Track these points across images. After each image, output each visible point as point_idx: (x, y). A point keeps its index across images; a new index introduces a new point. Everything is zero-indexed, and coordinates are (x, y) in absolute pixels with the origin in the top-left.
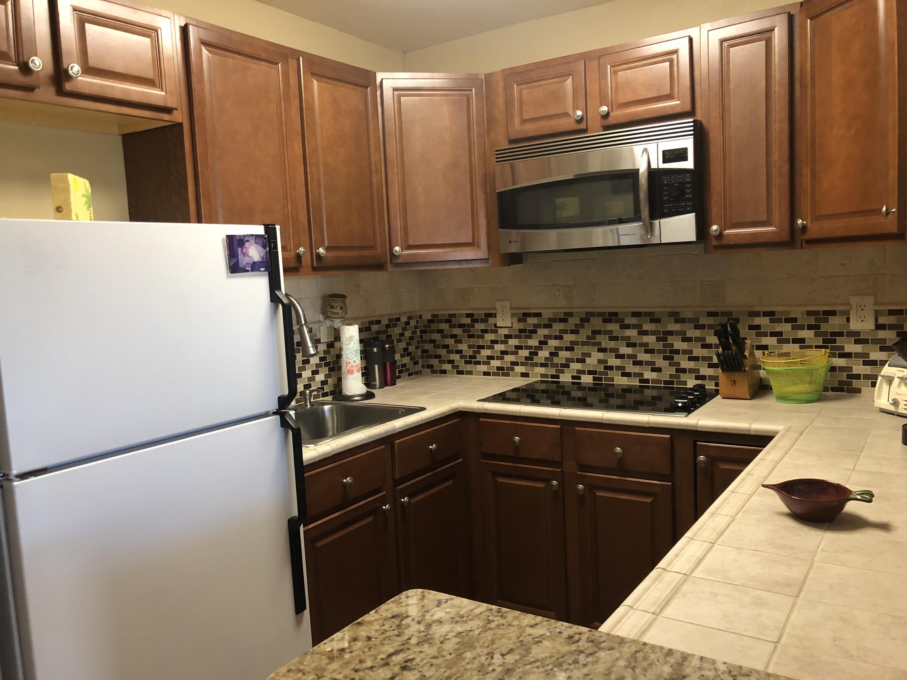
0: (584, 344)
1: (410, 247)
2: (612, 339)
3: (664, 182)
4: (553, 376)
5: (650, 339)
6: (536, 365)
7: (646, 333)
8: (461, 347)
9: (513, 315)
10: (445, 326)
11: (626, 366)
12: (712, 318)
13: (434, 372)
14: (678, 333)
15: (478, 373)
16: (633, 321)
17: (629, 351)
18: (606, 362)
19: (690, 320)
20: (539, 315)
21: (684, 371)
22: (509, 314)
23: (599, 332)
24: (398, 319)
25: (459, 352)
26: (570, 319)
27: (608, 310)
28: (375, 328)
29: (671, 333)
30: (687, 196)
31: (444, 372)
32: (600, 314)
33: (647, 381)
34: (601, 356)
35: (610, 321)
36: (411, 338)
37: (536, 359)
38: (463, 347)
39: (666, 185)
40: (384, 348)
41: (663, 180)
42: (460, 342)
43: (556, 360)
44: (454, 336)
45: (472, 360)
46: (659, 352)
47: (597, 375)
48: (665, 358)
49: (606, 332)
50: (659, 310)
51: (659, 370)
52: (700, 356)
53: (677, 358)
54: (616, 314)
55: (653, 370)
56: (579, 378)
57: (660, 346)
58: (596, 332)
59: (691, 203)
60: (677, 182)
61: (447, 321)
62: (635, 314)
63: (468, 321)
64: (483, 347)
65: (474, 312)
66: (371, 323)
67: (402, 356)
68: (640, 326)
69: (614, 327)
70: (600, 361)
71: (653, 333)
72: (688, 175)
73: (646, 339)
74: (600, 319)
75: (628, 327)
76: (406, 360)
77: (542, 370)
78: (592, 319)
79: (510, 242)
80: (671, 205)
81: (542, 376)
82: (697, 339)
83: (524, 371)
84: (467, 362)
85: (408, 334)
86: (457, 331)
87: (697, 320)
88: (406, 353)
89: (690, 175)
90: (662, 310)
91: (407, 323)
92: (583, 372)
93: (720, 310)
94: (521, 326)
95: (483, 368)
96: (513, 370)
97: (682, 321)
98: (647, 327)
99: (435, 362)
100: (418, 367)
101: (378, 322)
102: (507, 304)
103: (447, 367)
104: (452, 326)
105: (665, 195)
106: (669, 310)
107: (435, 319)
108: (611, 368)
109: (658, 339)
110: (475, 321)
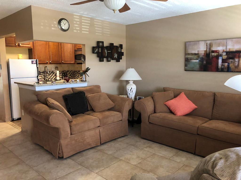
1: (65, 61)
10: (76, 72)
24: (69, 71)
25: (77, 76)
28: (64, 72)
31: (75, 79)
36: (71, 74)
38: (77, 75)
40: (65, 74)
45: (78, 77)
63: (78, 72)
66: (64, 71)
67: (69, 76)
76: (70, 77)
85: (71, 73)
86: (77, 73)
88: (70, 75)
91: (71, 72)
95: (79, 78)
99: (75, 77)
100: (72, 78)
101: (65, 71)
103: (76, 78)
107: (75, 71)
110: (79, 72)
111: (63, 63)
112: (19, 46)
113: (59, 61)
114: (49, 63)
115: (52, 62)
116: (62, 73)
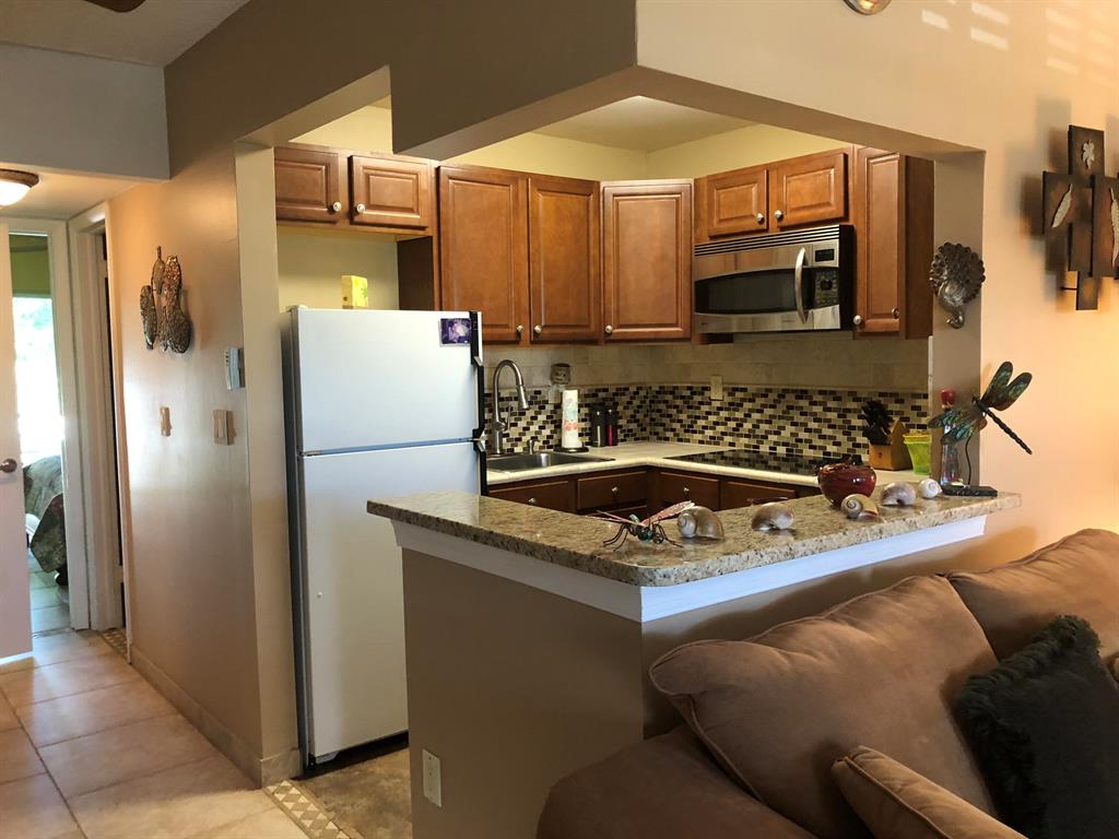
0: (780, 418)
1: (619, 326)
2: (802, 414)
4: (755, 447)
5: (833, 416)
6: (741, 436)
7: (829, 410)
8: (683, 417)
9: (724, 389)
10: (669, 397)
11: (813, 439)
13: (659, 439)
14: (854, 411)
15: (694, 441)
16: (820, 398)
17: (815, 425)
18: (797, 434)
20: (744, 390)
22: (721, 389)
23: (792, 408)
24: (627, 389)
25: (680, 421)
26: (770, 395)
27: (799, 388)
28: (602, 395)
29: (849, 410)
30: (834, 290)
31: (667, 439)
32: (793, 391)
33: (829, 454)
34: (793, 429)
35: (799, 398)
36: (640, 407)
37: (741, 431)
40: (606, 412)
42: (681, 412)
43: (757, 432)
44: (676, 407)
45: (690, 429)
47: (789, 447)
48: (844, 434)
49: (798, 408)
50: (840, 389)
51: (839, 444)
53: (854, 434)
54: (806, 391)
55: (835, 444)
56: (775, 449)
57: (840, 422)
58: (790, 408)
59: (836, 297)
61: (672, 393)
62: (821, 392)
63: (688, 393)
64: (699, 418)
65: (694, 385)
66: (599, 390)
67: (629, 422)
68: (825, 403)
69: (804, 403)
70: (792, 434)
71: (835, 410)
72: (834, 272)
73: (829, 415)
74: (793, 396)
75: (815, 403)
76: (633, 426)
77: (746, 441)
79: (703, 324)
81: (746, 446)
83: (731, 441)
84: (686, 431)
86: (679, 402)
88: (633, 419)
89: (836, 272)
90: (843, 389)
92: (778, 444)
94: (730, 399)
95: (698, 437)
96: (722, 439)
98: (831, 404)
99: (660, 429)
100: (644, 434)
101: (606, 390)
102: (719, 379)
103: (670, 434)
104: (675, 398)
106: (847, 389)
107: (662, 390)
108: (800, 441)
109: (839, 416)
110: (694, 393)
111: (611, 338)
112: (352, 222)
113: (587, 326)
114: (526, 336)
115: (547, 332)
116: (588, 401)
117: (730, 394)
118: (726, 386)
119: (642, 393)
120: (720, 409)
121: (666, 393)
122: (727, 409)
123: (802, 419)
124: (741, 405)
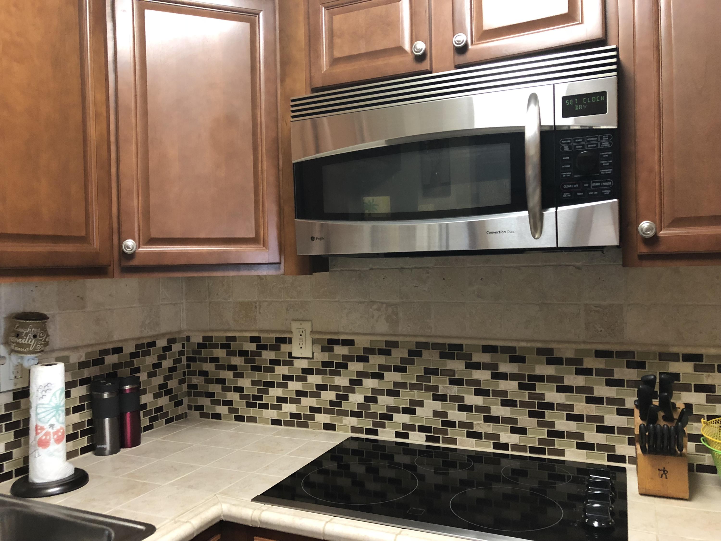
0: (413, 387)
2: (453, 382)
3: (563, 148)
4: (369, 432)
5: (510, 386)
6: (345, 413)
7: (504, 376)
8: (241, 382)
9: (314, 342)
10: (220, 353)
11: (475, 422)
12: (603, 360)
13: (204, 416)
14: (551, 379)
15: (264, 420)
16: (485, 358)
17: (478, 401)
18: (445, 414)
19: (570, 362)
20: (350, 343)
21: (560, 434)
22: (309, 342)
23: (435, 372)
24: (153, 344)
25: (240, 390)
26: (394, 351)
27: (448, 341)
28: (110, 359)
29: (540, 378)
30: (603, 171)
31: (218, 416)
32: (435, 346)
33: (505, 446)
34: (438, 406)
35: (451, 357)
36: (172, 369)
37: (345, 406)
38: (245, 383)
39: (567, 154)
41: (563, 145)
42: (240, 375)
43: (373, 408)
44: (233, 368)
45: (256, 402)
46: (523, 404)
47: (431, 433)
48: (532, 414)
49: (445, 373)
50: (523, 344)
51: (522, 431)
52: (585, 414)
53: (549, 415)
54: (460, 347)
55: (514, 431)
56: (406, 436)
57: (524, 396)
58: (430, 372)
59: (610, 183)
60: (586, 148)
61: (224, 346)
62: (486, 349)
63: (253, 347)
64: (271, 384)
65: (262, 335)
66: (105, 352)
67: (156, 396)
68: (496, 367)
69: (457, 365)
70: (436, 414)
71: (514, 377)
72: (605, 138)
73: (503, 385)
74: (437, 353)
75: (477, 366)
76: (164, 401)
77: (354, 421)
78: (425, 353)
79: (313, 239)
80: (576, 186)
81: (354, 429)
82: (580, 390)
83: (328, 422)
84: (249, 405)
85: (167, 363)
86: (237, 361)
87: (579, 361)
88: (163, 390)
89: (609, 138)
90: (529, 345)
91: (167, 349)
92: (411, 428)
93: (615, 348)
94: (325, 357)
95: (272, 414)
96: (313, 418)
97: (557, 361)
98: (505, 368)
99: (206, 402)
100: (180, 410)
101: (118, 350)
102: (307, 326)
103: (222, 410)
104: (230, 354)
105: (566, 170)
106: (539, 345)
108: (452, 424)
109: (522, 387)
110: (262, 347)
113: (84, 239)
116: (86, 373)
117: (323, 350)
118: (317, 336)
119: (176, 347)
120: (307, 371)
121: (215, 346)
122: (319, 372)
123: (454, 390)
124: (345, 366)
